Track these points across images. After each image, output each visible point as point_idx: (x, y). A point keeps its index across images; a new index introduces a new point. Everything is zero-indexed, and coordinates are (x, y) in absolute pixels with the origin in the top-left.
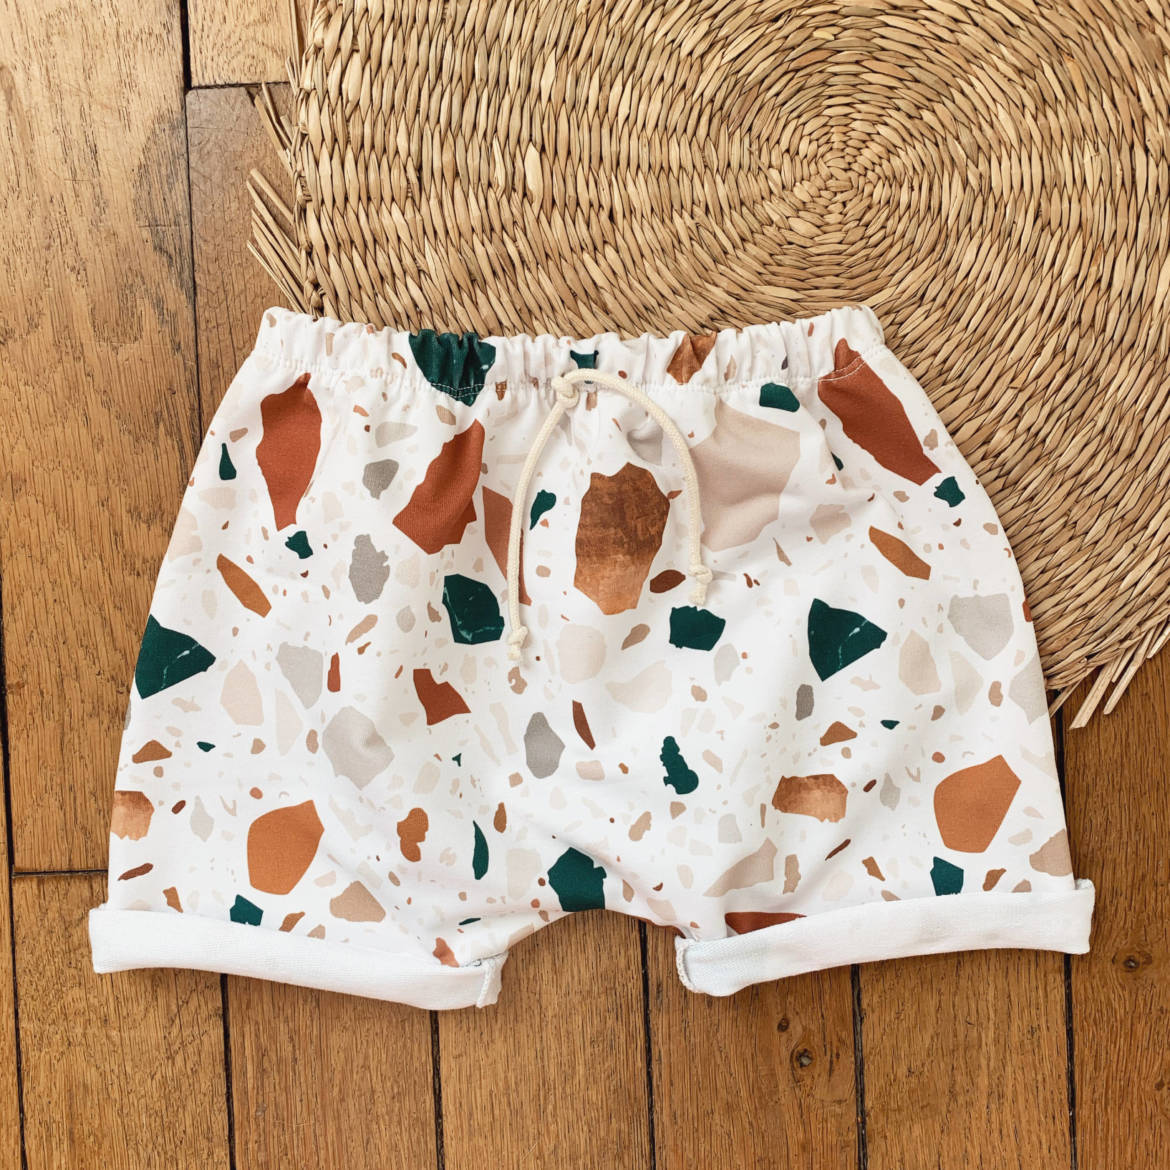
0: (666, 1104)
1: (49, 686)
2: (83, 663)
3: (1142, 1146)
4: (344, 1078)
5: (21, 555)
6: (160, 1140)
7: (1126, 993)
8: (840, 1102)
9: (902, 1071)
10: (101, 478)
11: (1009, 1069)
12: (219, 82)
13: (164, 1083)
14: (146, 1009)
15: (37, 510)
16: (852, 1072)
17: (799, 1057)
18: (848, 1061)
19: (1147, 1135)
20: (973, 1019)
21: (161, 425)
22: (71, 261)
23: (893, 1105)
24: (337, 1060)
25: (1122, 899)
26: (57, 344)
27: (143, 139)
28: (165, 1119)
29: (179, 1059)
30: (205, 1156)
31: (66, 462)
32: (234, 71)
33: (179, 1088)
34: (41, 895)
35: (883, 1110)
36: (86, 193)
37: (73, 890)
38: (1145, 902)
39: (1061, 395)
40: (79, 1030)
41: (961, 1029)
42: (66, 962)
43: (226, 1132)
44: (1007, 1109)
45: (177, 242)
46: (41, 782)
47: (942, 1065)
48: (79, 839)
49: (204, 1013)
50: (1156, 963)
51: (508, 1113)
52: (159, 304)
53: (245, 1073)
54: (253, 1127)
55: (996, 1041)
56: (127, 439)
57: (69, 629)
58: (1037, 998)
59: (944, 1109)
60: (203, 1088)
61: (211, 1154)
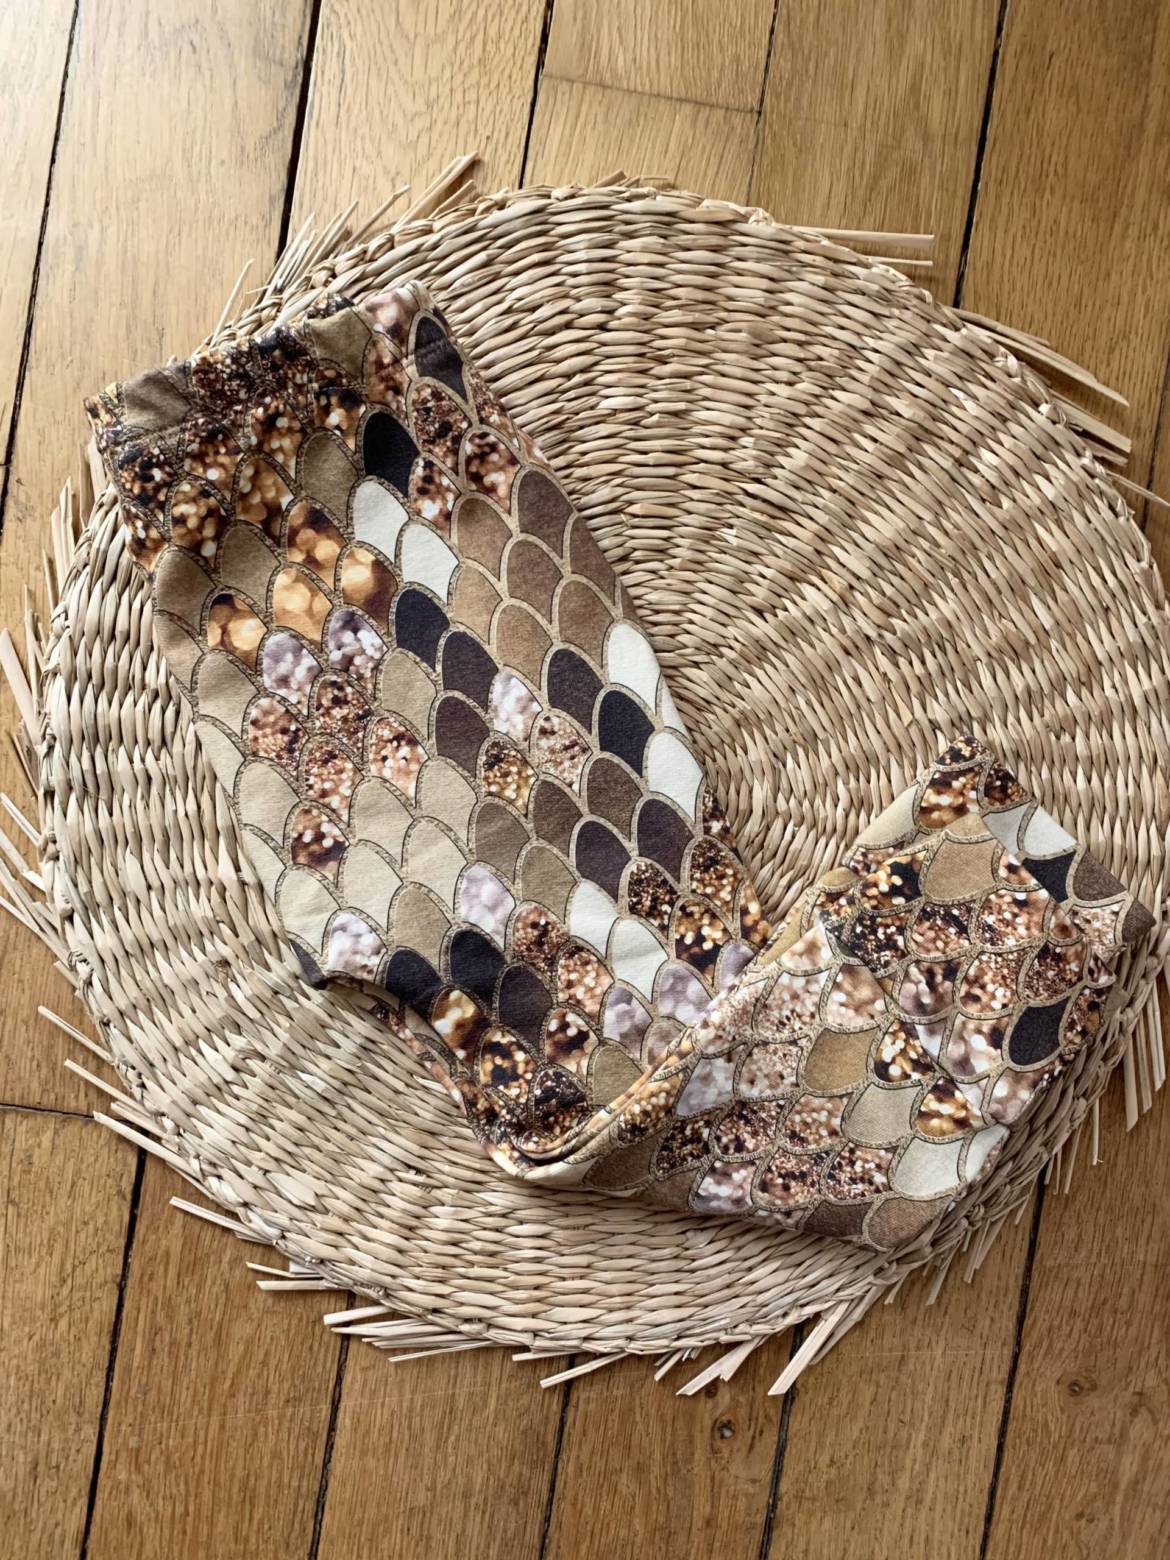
0: (574, 1454)
4: (239, 1371)
6: (26, 1406)
7: (1065, 1418)
8: (754, 1481)
9: (825, 1459)
11: (933, 1475)
13: (42, 1345)
14: (38, 1265)
16: (773, 1453)
17: (720, 1429)
18: (770, 1440)
20: (907, 1418)
23: (808, 1493)
24: (235, 1352)
25: (1079, 1321)
28: (36, 1385)
29: (63, 1324)
30: (71, 1431)
33: (57, 1354)
35: (795, 1497)
38: (1100, 1328)
41: (892, 1427)
43: (100, 1409)
44: (922, 1517)
47: (866, 1460)
49: (99, 1279)
50: (1100, 1391)
51: (407, 1437)
53: (133, 1350)
54: (130, 1409)
55: (925, 1444)
58: (975, 1408)
59: (859, 1506)
60: (84, 1360)
61: (78, 1430)
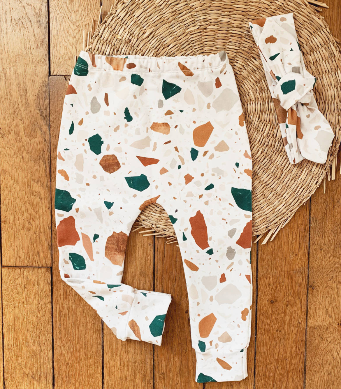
1: (12, 222)
2: (20, 216)
3: (272, 345)
4: (80, 319)
5: (6, 189)
6: (36, 331)
7: (270, 309)
10: (26, 172)
12: (57, 74)
13: (37, 318)
14: (33, 301)
15: (10, 179)
19: (273, 342)
21: (41, 159)
22: (19, 117)
24: (79, 315)
25: (271, 286)
26: (16, 138)
27: (39, 88)
28: (37, 326)
29: (41, 312)
31: (17, 167)
32: (61, 72)
33: (40, 319)
34: (9, 272)
36: (24, 101)
37: (16, 271)
38: (276, 287)
39: (263, 163)
40: (17, 304)
42: (14, 288)
43: (52, 330)
45: (46, 114)
46: (9, 245)
48: (18, 259)
49: (47, 302)
50: (278, 302)
52: (41, 129)
53: (56, 317)
54: (58, 329)
56: (32, 162)
57: (17, 208)
60: (46, 320)
61: (48, 335)
